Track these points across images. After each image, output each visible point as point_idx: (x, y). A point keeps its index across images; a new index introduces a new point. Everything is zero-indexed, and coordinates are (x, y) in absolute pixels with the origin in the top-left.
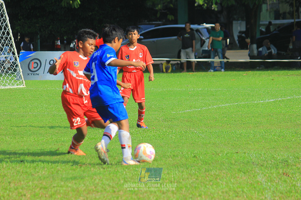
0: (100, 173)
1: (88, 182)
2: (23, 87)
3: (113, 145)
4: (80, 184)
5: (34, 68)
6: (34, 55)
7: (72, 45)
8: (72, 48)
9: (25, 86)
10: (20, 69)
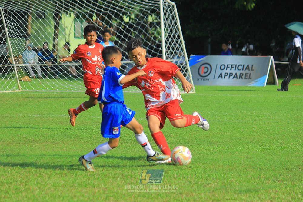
0: (275, 187)
1: (263, 195)
2: (193, 93)
3: (289, 156)
4: (254, 198)
5: (205, 73)
6: (204, 59)
7: (244, 50)
8: (243, 52)
9: (194, 92)
10: (190, 73)
